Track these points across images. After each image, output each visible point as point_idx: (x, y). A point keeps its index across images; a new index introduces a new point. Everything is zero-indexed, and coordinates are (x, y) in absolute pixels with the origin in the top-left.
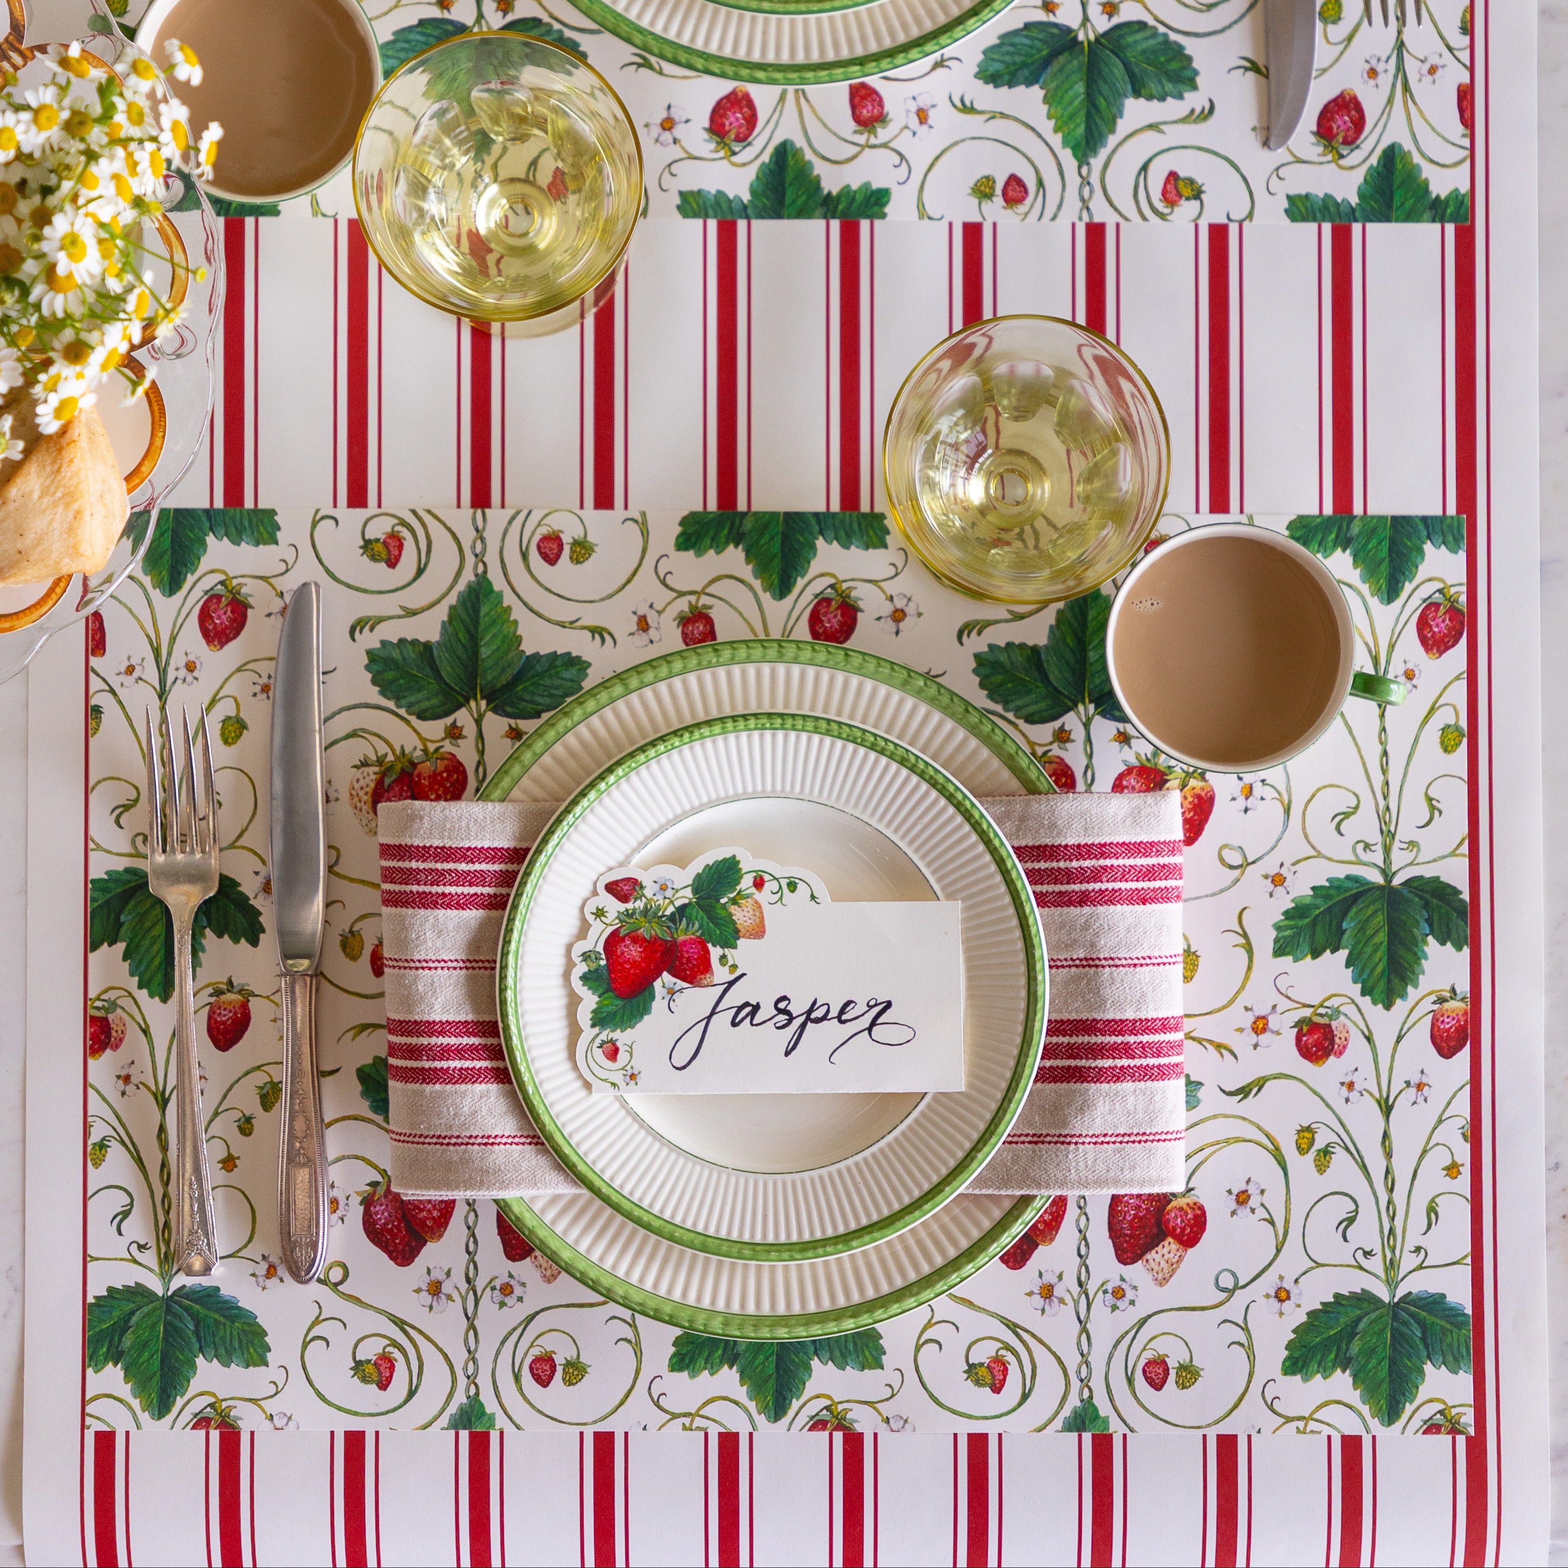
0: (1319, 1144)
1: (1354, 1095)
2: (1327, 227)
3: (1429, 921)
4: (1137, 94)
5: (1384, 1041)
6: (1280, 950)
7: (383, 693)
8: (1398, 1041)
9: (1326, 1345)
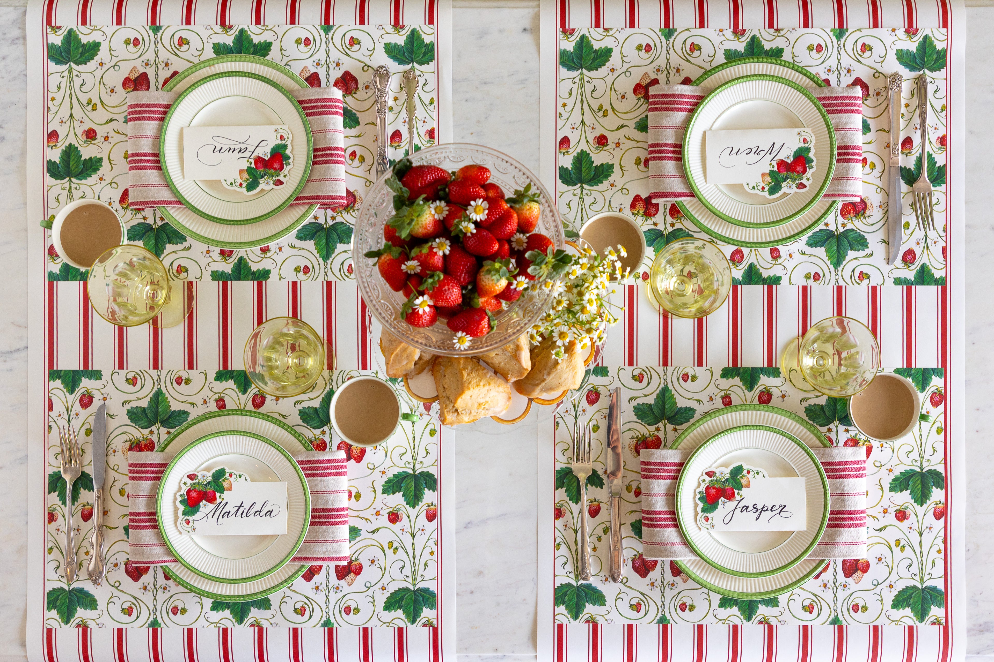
0: (902, 544)
1: (912, 531)
2: (905, 287)
3: (933, 482)
4: (851, 249)
5: (920, 516)
6: (891, 490)
7: (638, 418)
8: (924, 515)
9: (903, 601)
